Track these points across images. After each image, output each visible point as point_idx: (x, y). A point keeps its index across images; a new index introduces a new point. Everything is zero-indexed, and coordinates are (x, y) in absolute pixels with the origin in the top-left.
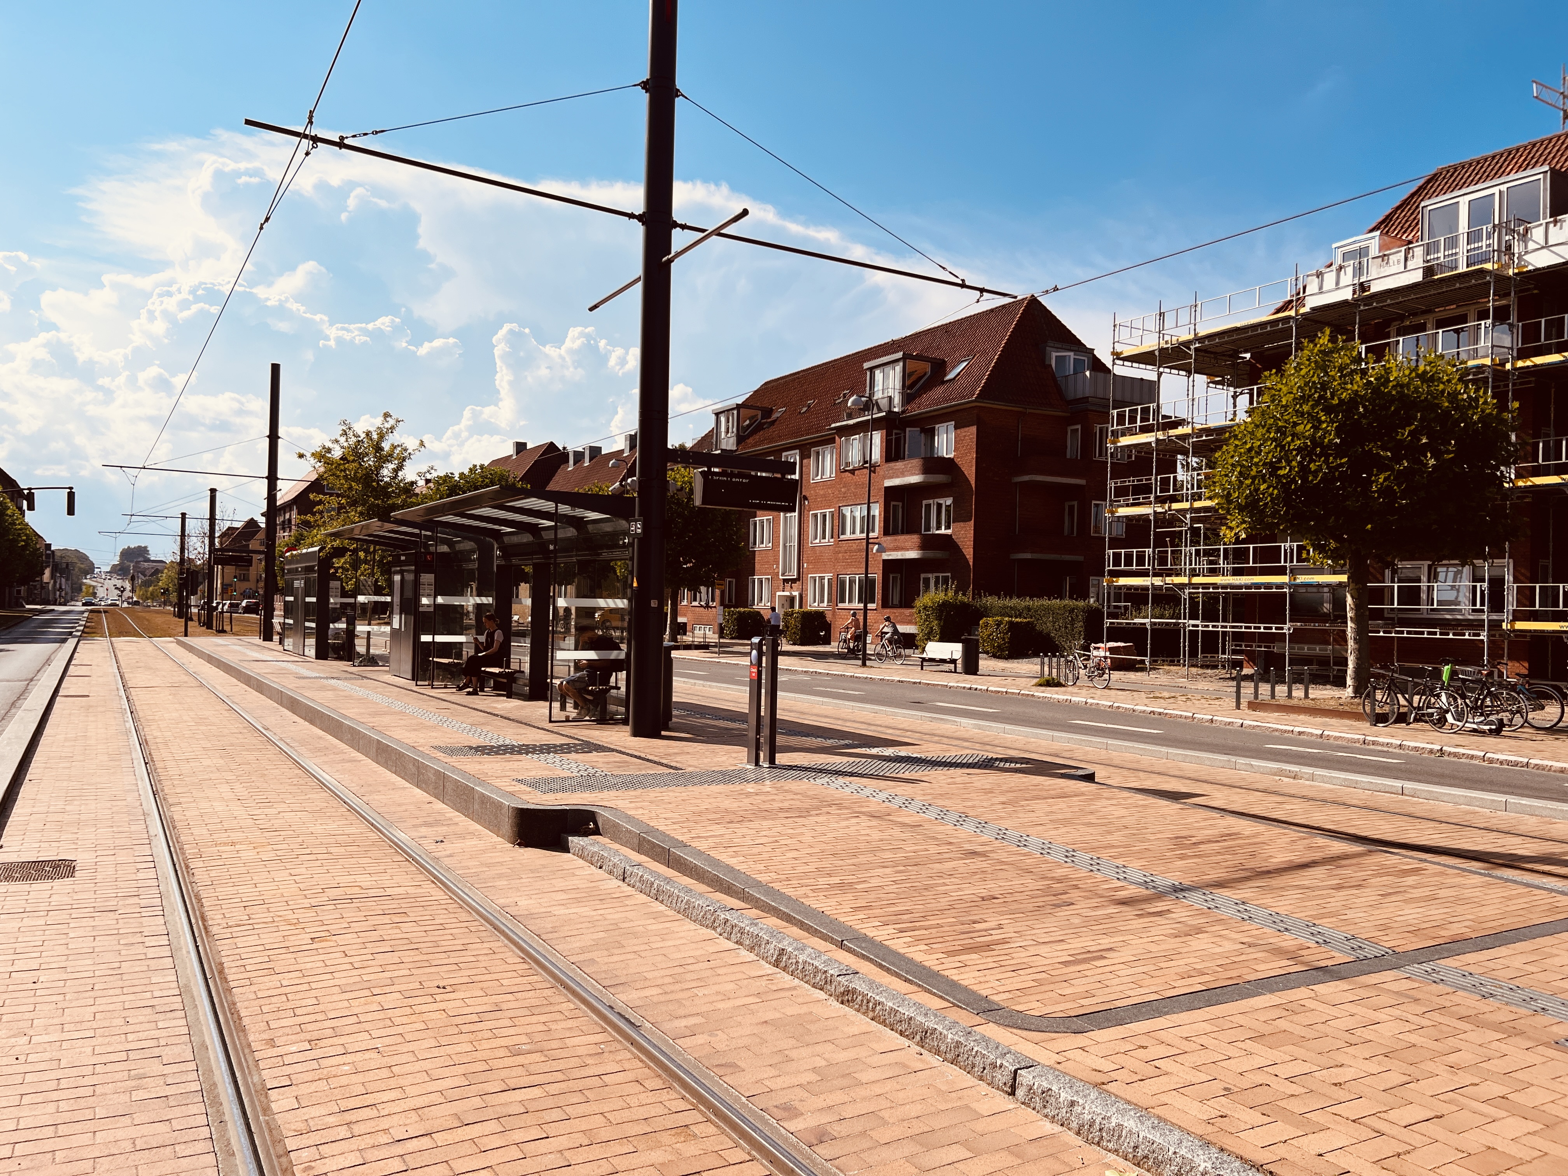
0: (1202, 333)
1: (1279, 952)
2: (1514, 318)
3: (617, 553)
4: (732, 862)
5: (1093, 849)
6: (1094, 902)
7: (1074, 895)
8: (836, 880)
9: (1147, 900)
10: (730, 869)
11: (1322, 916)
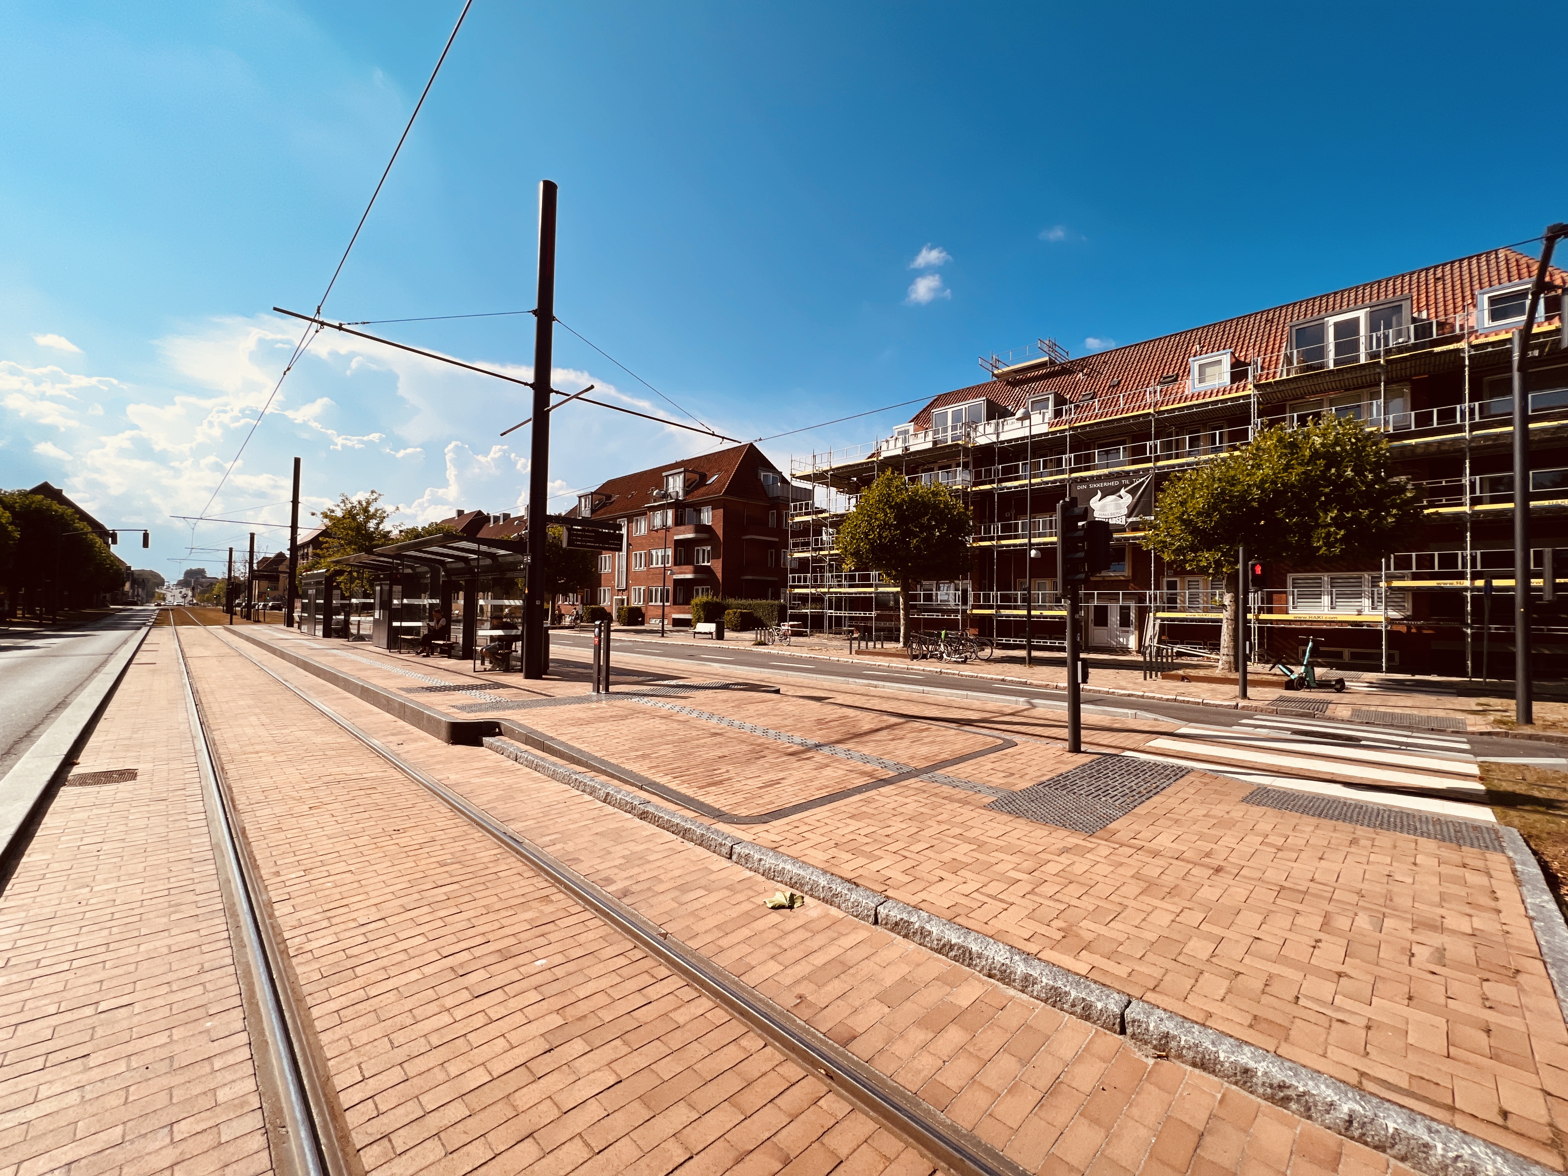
0: (834, 467)
1: (864, 773)
2: (971, 467)
3: (517, 574)
4: (582, 747)
5: (777, 728)
6: (776, 755)
7: (766, 752)
8: (640, 753)
9: (803, 752)
10: (580, 751)
11: (884, 754)
